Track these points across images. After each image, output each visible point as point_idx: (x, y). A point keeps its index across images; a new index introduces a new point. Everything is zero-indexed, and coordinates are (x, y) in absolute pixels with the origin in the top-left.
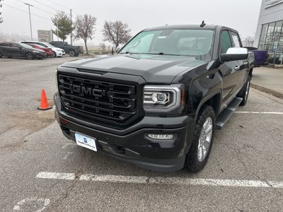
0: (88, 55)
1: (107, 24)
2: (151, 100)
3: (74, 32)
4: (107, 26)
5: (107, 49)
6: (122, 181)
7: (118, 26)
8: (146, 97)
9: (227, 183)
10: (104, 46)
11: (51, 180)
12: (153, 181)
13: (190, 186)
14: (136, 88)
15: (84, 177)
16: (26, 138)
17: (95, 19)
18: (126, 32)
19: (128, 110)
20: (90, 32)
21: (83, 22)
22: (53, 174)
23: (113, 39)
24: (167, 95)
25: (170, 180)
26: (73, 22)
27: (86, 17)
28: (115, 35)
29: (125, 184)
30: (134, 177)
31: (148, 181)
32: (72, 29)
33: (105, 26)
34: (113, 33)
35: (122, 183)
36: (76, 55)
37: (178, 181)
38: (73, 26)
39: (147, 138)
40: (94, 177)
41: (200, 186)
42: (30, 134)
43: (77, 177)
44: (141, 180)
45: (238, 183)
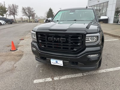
0: (16, 23)
1: (23, 8)
2: (89, 40)
3: (8, 13)
4: (24, 9)
5: (24, 20)
6: (73, 77)
7: (29, 9)
8: (86, 39)
9: (111, 70)
10: (22, 18)
11: (42, 83)
12: (85, 74)
13: (100, 73)
14: (83, 36)
15: (56, 79)
16: (15, 65)
17: (17, 6)
18: (33, 11)
19: (78, 46)
20: (16, 12)
21: (12, 8)
22: (41, 80)
23: (27, 15)
24: (96, 38)
25: (91, 73)
26: (7, 8)
27: (13, 5)
28: (28, 13)
29: (75, 78)
30: (77, 74)
31: (83, 75)
32: (6, 11)
33: (22, 9)
34: (27, 12)
35: (73, 78)
36: (11, 23)
37: (94, 72)
38: (7, 10)
39: (88, 57)
40: (60, 77)
41: (103, 73)
42: (15, 63)
43: (53, 79)
44: (80, 75)
45: (115, 69)
